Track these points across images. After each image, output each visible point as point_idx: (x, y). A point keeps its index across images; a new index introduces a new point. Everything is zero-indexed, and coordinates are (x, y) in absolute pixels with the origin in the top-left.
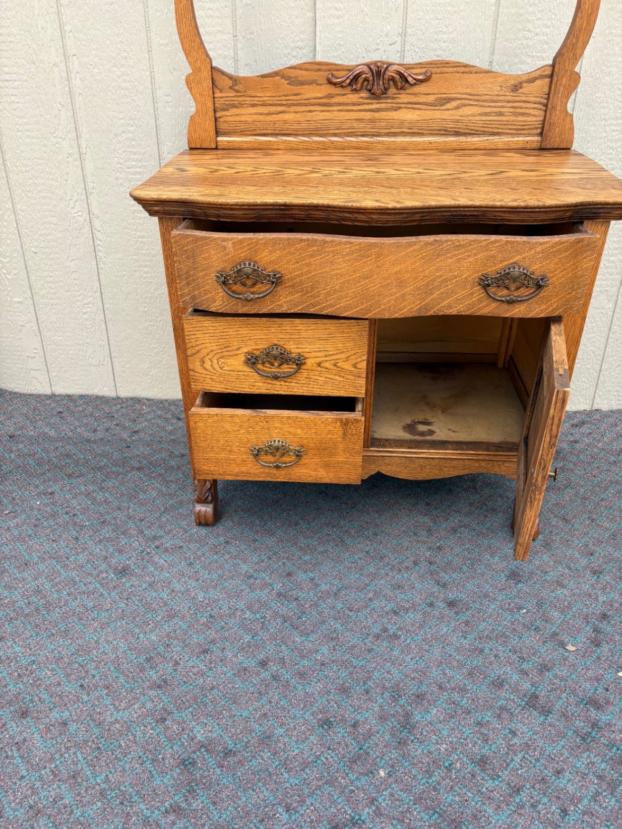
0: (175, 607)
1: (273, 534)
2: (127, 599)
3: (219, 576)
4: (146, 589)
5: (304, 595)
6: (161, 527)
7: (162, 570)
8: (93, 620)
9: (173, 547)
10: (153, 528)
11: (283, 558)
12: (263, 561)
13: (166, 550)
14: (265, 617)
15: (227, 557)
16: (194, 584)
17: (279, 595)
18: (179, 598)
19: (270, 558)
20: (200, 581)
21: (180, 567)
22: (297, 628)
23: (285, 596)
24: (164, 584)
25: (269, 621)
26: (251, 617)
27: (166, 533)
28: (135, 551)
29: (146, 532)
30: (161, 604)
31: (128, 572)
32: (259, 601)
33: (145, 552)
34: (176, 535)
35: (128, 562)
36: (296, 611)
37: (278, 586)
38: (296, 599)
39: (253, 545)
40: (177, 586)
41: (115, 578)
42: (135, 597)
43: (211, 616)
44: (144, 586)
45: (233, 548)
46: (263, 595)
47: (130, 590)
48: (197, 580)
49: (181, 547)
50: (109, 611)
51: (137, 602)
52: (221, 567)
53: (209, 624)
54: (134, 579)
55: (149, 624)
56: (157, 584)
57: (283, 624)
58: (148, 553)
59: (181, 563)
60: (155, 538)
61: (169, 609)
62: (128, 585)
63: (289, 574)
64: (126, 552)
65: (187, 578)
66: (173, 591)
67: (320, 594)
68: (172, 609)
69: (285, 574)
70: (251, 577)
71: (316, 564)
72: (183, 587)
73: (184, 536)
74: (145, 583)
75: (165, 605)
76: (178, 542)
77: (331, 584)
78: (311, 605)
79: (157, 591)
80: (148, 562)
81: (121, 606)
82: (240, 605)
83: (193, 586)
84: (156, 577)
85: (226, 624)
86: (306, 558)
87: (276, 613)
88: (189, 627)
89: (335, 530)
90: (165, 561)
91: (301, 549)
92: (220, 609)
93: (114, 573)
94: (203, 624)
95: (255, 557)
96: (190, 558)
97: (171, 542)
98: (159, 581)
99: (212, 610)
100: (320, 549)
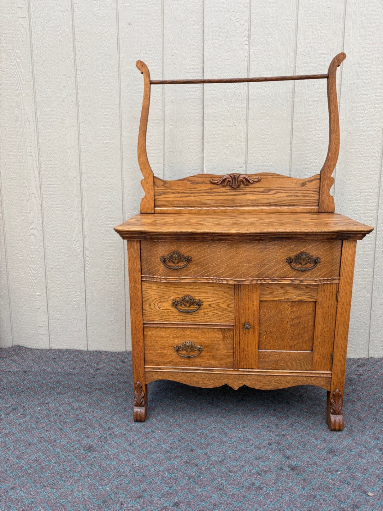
0: (121, 470)
2: (91, 465)
3: (149, 451)
4: (103, 459)
5: (201, 463)
6: (113, 422)
7: (113, 447)
8: (70, 478)
9: (120, 434)
10: (107, 423)
11: (188, 441)
12: (175, 443)
13: (116, 436)
14: (177, 476)
15: (153, 440)
17: (186, 462)
18: (124, 464)
19: (179, 441)
20: (137, 454)
21: (124, 446)
22: (197, 482)
23: (189, 463)
24: (114, 456)
25: (179, 478)
26: (168, 476)
27: (115, 426)
28: (96, 436)
29: (104, 425)
30: (113, 468)
31: (91, 449)
32: (173, 466)
33: (103, 437)
34: (122, 427)
35: (92, 443)
36: (196, 472)
37: (185, 458)
38: (196, 465)
39: (169, 433)
40: (123, 457)
41: (84, 453)
42: (96, 464)
43: (144, 476)
44: (102, 457)
45: (157, 435)
46: (176, 462)
47: (93, 460)
48: (135, 454)
49: (125, 434)
50: (80, 473)
51: (97, 467)
53: (143, 480)
54: (95, 453)
55: (105, 480)
56: (110, 456)
57: (188, 480)
58: (105, 438)
59: (124, 443)
60: (109, 429)
62: (92, 456)
63: (192, 450)
64: (91, 437)
65: (128, 453)
66: (120, 460)
67: (211, 462)
68: (119, 471)
69: (189, 450)
70: (168, 452)
71: (208, 444)
72: (126, 457)
73: (127, 428)
74: (103, 455)
75: (115, 469)
76: (123, 431)
77: (218, 456)
78: (206, 469)
79: (110, 460)
80: (105, 443)
81: (87, 469)
82: (161, 469)
83: (132, 457)
84: (110, 452)
85: (153, 480)
86: (202, 441)
87: (184, 475)
88: (130, 482)
89: (219, 424)
90: (115, 442)
91: (198, 436)
92: (149, 471)
93: (83, 450)
94: (139, 480)
95: (170, 440)
96: (130, 441)
97: (119, 431)
98: (111, 454)
99: (144, 471)
100: (211, 435)
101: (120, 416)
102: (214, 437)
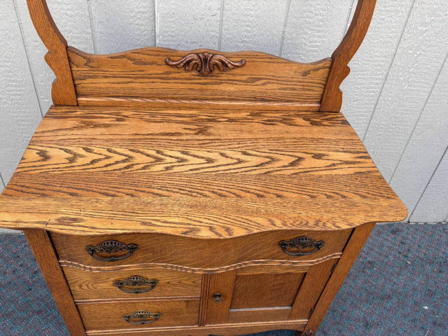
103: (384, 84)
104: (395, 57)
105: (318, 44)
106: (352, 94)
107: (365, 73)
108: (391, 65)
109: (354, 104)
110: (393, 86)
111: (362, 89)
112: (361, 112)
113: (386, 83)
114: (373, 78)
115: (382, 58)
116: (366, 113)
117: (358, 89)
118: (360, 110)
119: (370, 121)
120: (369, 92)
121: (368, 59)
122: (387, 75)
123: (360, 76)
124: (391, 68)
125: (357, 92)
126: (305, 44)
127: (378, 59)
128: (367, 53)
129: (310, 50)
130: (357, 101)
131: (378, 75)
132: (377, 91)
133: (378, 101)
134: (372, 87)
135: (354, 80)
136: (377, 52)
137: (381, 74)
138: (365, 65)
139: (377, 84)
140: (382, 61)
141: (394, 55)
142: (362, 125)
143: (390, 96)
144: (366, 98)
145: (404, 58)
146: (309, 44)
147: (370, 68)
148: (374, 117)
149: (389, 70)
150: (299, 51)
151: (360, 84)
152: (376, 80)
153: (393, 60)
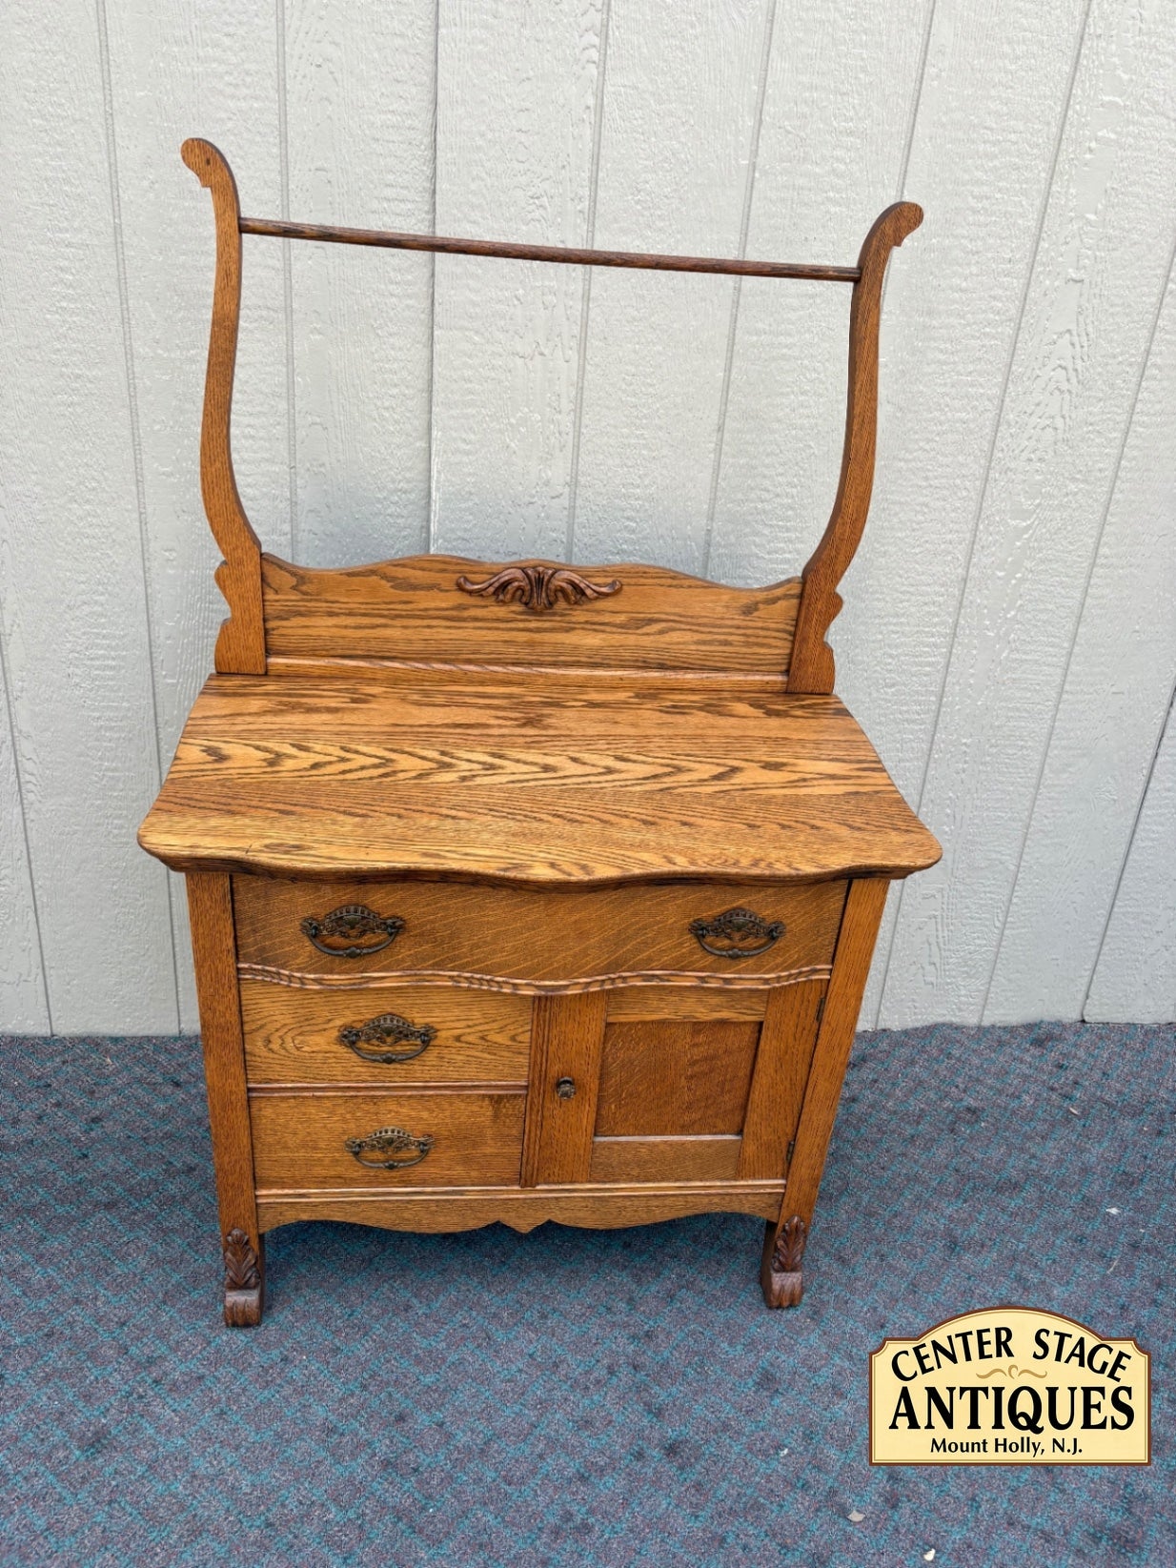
0: (200, 1511)
1: (366, 1334)
2: (110, 1503)
3: (276, 1433)
4: (143, 1477)
5: (428, 1460)
6: (162, 1336)
7: (169, 1432)
8: (49, 1557)
9: (187, 1379)
10: (145, 1340)
11: (388, 1383)
12: (352, 1395)
13: (174, 1387)
14: (364, 1514)
15: (287, 1390)
16: (232, 1456)
17: (386, 1464)
18: (207, 1489)
19: (364, 1387)
20: (243, 1450)
21: (203, 1423)
22: (421, 1531)
23: (395, 1466)
24: (176, 1464)
25: (371, 1522)
26: (338, 1519)
27: (170, 1348)
28: (115, 1394)
29: (133, 1350)
30: (175, 1508)
31: (105, 1442)
32: (351, 1481)
33: (135, 1396)
34: (190, 1352)
35: (103, 1421)
36: (416, 1495)
37: (382, 1448)
38: (415, 1470)
39: (332, 1361)
40: (202, 1466)
41: (83, 1459)
42: (125, 1496)
43: (269, 1525)
44: (140, 1469)
45: (297, 1372)
46: (358, 1467)
47: (114, 1483)
48: (237, 1448)
49: (201, 1378)
50: (79, 1535)
51: (129, 1509)
52: (278, 1416)
53: (266, 1541)
54: (118, 1456)
55: (156, 1554)
56: (164, 1463)
57: (395, 1524)
58: (141, 1397)
59: (203, 1412)
60: (151, 1361)
61: (190, 1518)
62: (108, 1470)
63: (401, 1418)
64: (98, 1399)
65: (217, 1445)
66: (194, 1477)
67: (456, 1455)
68: (195, 1516)
69: (392, 1418)
70: (333, 1430)
71: (445, 1390)
72: (213, 1466)
73: (205, 1353)
74: (140, 1463)
75: (183, 1509)
76: (194, 1366)
77: (472, 1431)
78: (442, 1480)
79: (164, 1478)
80: (142, 1416)
81: (99, 1519)
82: (318, 1494)
83: (230, 1460)
84: (161, 1449)
85: (296, 1537)
86: (428, 1379)
87: (383, 1504)
88: (230, 1551)
89: (474, 1313)
90: (174, 1411)
91: (418, 1361)
92: (283, 1505)
93: (79, 1447)
94: (254, 1543)
95: (338, 1392)
96: (219, 1400)
97: (183, 1368)
98: (166, 1458)
99: (268, 1510)
100: (453, 1357)
101: (180, 1311)
102: (462, 1361)
103: (952, 646)
104: (968, 585)
105: (787, 556)
106: (878, 668)
107: (902, 620)
108: (961, 603)
109: (886, 693)
110: (974, 652)
111: (902, 658)
112: (907, 712)
113: (956, 645)
114: (925, 632)
115: (937, 588)
116: (919, 714)
117: (891, 656)
118: (905, 708)
119: (933, 736)
120: (920, 664)
121: (904, 588)
122: (956, 624)
123: (892, 628)
124: (963, 611)
125: (890, 664)
126: (758, 557)
127: (928, 589)
128: (901, 576)
129: (771, 569)
130: (893, 685)
131: (935, 625)
132: (938, 663)
133: (944, 687)
134: (925, 652)
135: (880, 637)
136: (923, 574)
137: (943, 623)
138: (901, 602)
139: (935, 645)
140: (937, 593)
141: (965, 580)
142: (914, 745)
143: (972, 675)
144: (914, 679)
145: (987, 588)
146: (767, 556)
147: (913, 610)
148: (941, 725)
149: (959, 614)
150: (746, 572)
151: (897, 646)
152: (933, 636)
153: (964, 591)
